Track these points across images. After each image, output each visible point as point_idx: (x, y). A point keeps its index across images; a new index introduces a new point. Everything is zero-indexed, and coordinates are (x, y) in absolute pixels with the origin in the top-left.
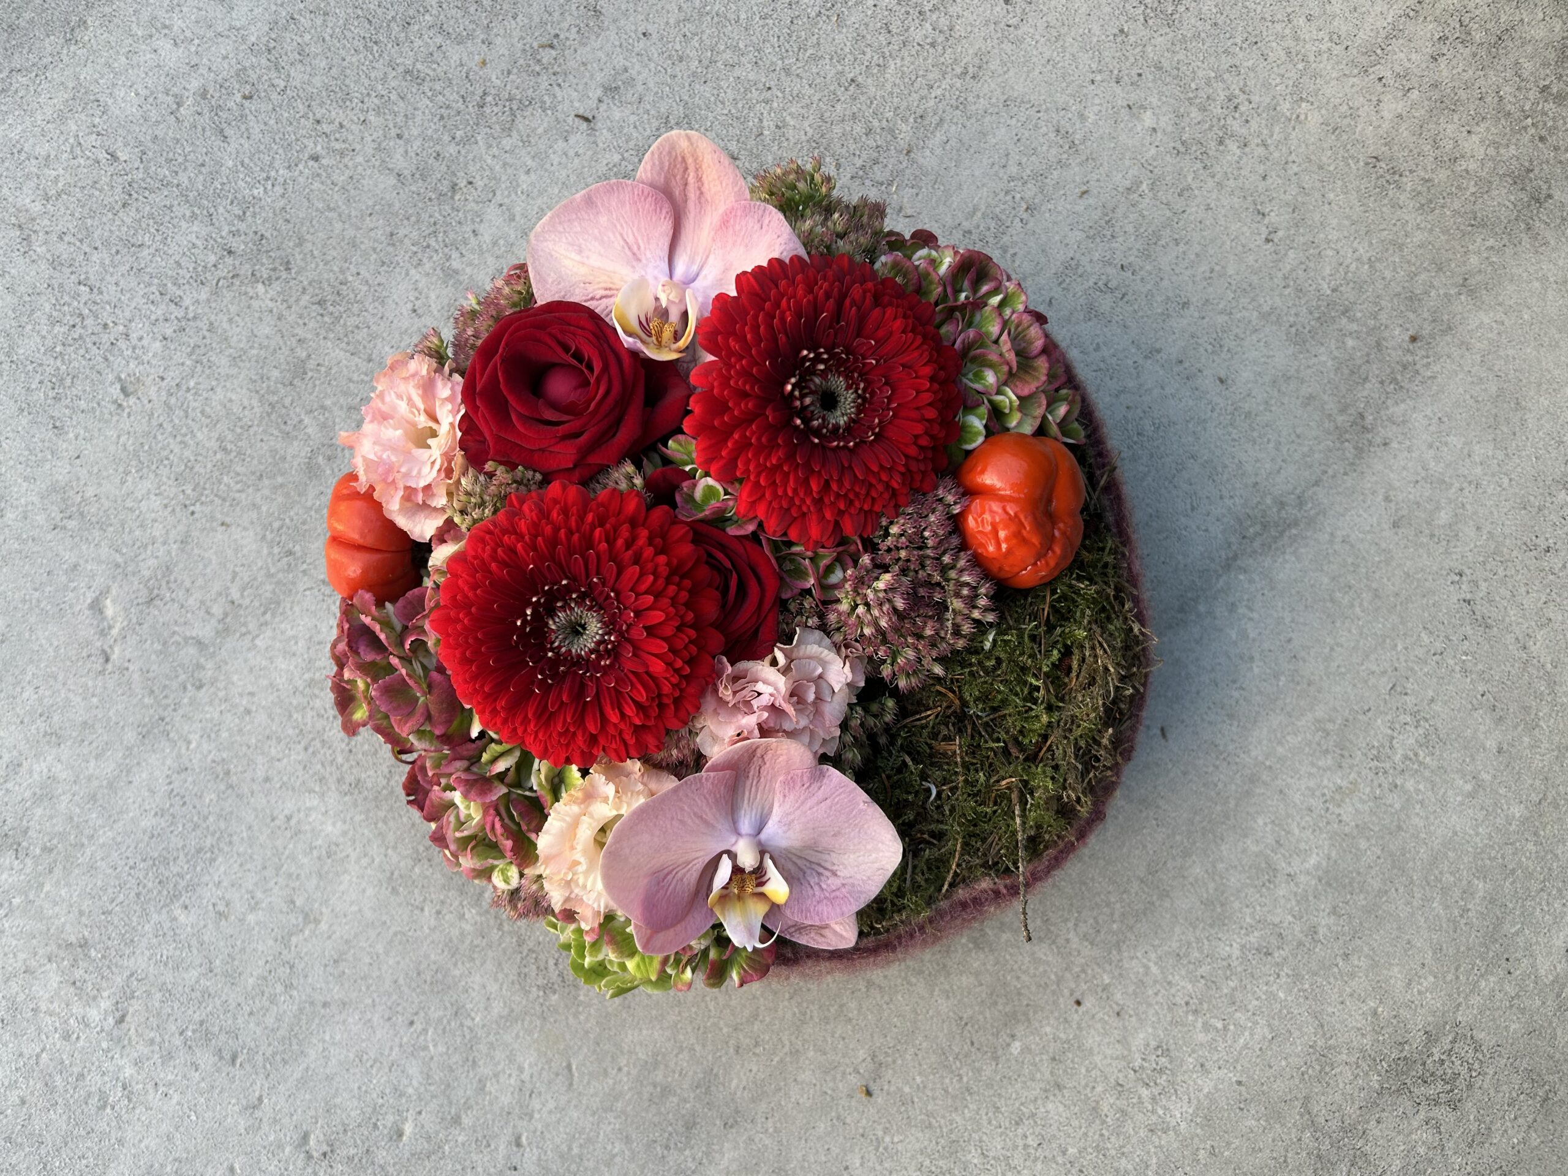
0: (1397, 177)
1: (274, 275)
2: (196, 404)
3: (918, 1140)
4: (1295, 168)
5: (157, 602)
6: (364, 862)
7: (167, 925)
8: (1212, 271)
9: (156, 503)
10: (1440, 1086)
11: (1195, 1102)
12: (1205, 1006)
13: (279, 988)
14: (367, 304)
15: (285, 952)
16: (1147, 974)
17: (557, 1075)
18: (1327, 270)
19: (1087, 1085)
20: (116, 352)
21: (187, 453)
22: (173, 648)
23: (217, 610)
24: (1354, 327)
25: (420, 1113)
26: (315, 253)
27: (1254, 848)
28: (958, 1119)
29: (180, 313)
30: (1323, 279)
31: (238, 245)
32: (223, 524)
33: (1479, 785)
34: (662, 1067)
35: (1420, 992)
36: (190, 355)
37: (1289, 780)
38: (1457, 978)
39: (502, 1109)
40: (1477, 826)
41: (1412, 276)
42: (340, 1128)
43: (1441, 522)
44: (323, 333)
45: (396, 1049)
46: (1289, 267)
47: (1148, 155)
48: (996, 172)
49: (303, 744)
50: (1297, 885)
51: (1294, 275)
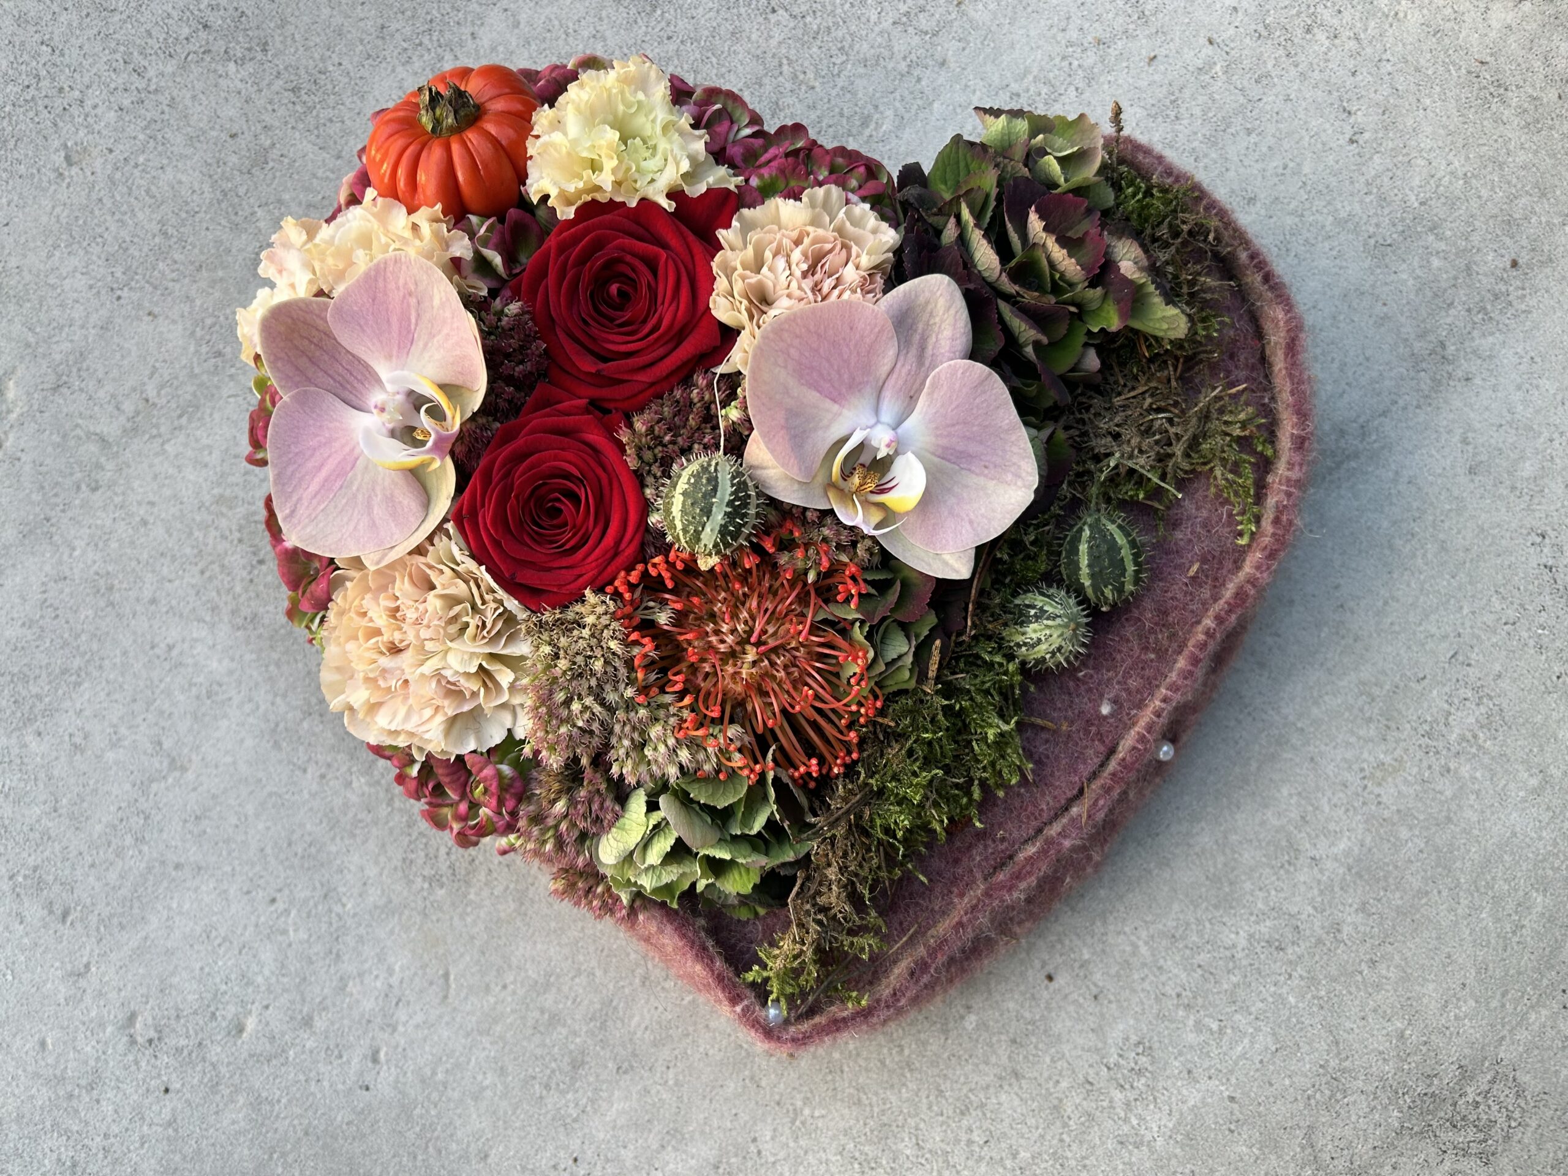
0: (1502, 91)
1: (248, 55)
2: (142, 182)
3: (842, 1117)
4: (1389, 67)
5: (64, 390)
6: (248, 708)
7: (16, 751)
8: (1285, 167)
9: (81, 282)
10: (1471, 1133)
11: (1176, 1115)
12: (1200, 1001)
13: (129, 840)
14: (344, 96)
15: (142, 800)
16: (1134, 954)
17: (431, 983)
18: (1416, 182)
19: (1050, 1078)
20: (67, 118)
21: (124, 234)
22: (72, 443)
23: (128, 407)
24: (1442, 246)
25: (267, 1007)
26: (297, 36)
27: (1275, 822)
28: (893, 1099)
29: (141, 84)
30: (1411, 189)
31: (215, 20)
32: (149, 314)
33: (1547, 780)
34: (554, 990)
35: (1456, 1017)
36: (146, 128)
37: (1323, 748)
38: (1503, 1006)
39: (363, 1015)
40: (1540, 828)
41: (1512, 199)
42: (173, 1013)
43: (1525, 474)
44: (292, 120)
45: (251, 929)
46: (1373, 173)
47: (1225, 36)
48: (1054, 37)
49: (200, 566)
50: (1321, 871)
51: (1378, 181)
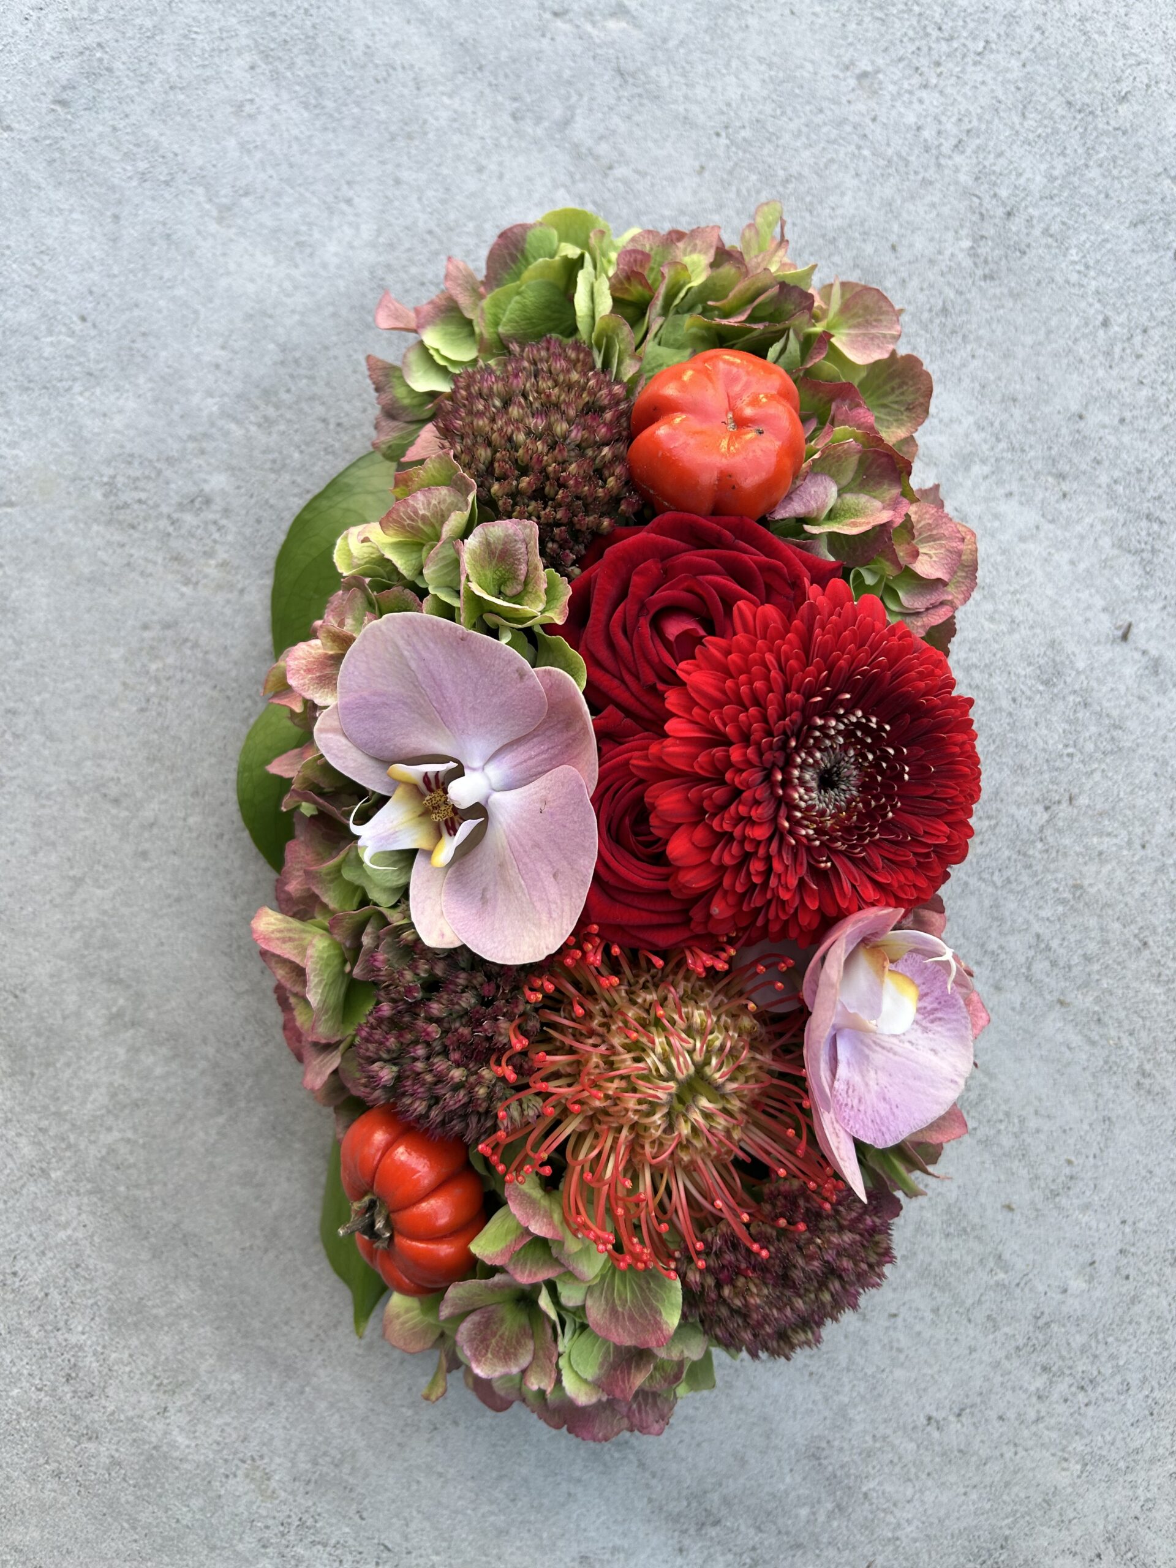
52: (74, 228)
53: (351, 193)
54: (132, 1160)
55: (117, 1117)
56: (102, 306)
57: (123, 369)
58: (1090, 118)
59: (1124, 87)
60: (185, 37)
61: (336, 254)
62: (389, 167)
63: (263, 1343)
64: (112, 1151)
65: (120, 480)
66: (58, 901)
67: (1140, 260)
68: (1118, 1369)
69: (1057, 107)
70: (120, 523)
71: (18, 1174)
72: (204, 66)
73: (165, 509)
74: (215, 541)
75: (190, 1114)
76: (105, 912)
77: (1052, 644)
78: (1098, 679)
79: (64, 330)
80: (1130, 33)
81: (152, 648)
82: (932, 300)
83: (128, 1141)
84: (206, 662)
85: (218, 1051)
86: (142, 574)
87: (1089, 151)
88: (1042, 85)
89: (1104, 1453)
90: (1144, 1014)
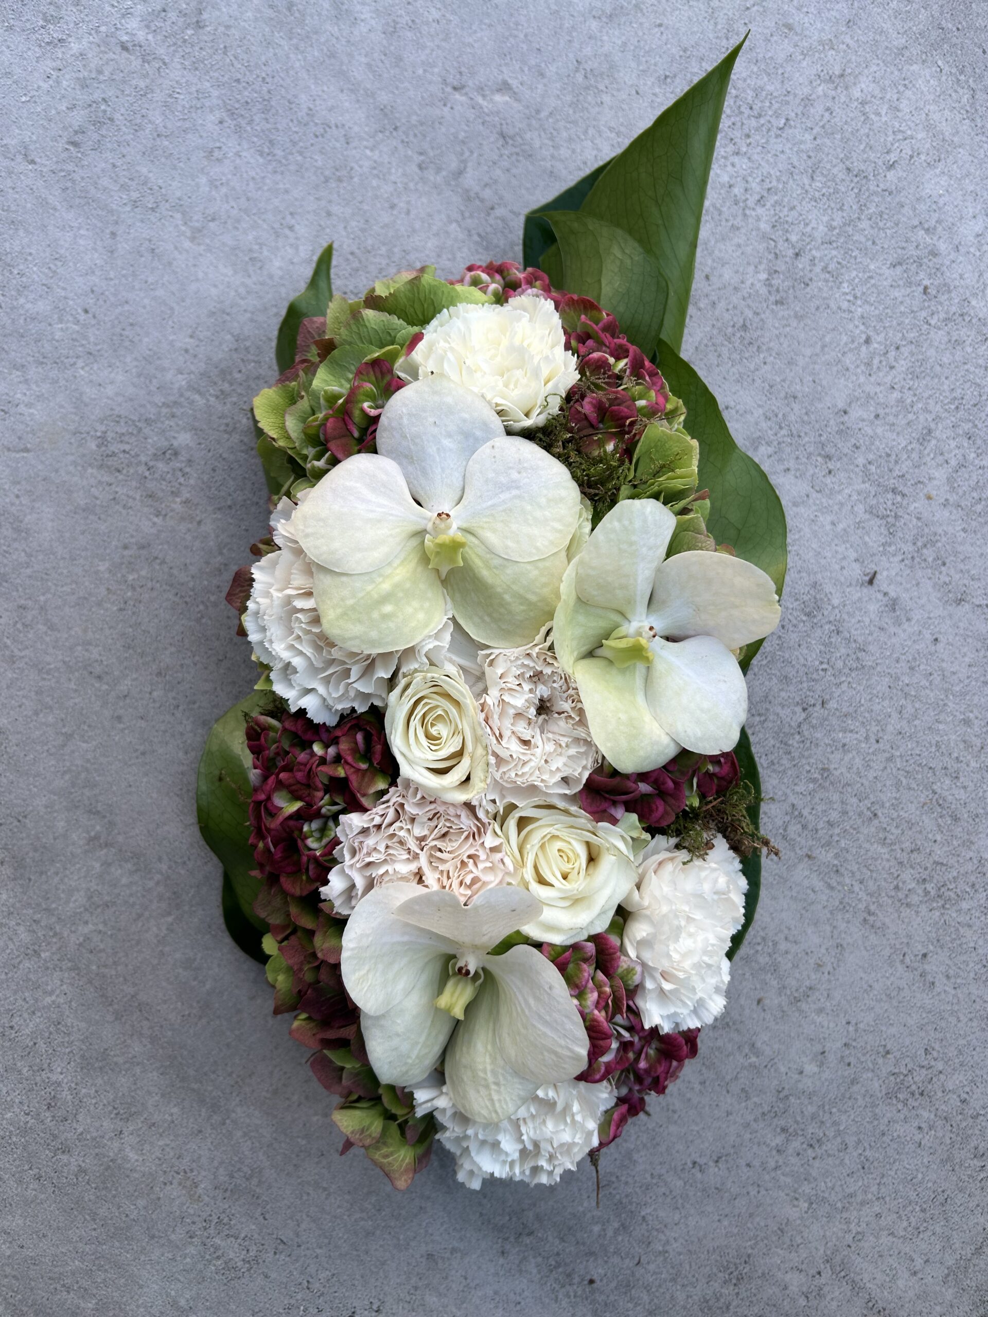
52: (82, 242)
53: (293, 222)
54: (102, 946)
55: (91, 913)
56: (101, 302)
57: (115, 351)
58: (864, 181)
59: (893, 157)
60: (170, 96)
61: (280, 268)
62: (323, 203)
63: (195, 1086)
64: (87, 939)
65: (110, 435)
66: (53, 750)
67: (896, 293)
68: (839, 1133)
69: (838, 171)
70: (109, 467)
71: (17, 953)
72: (184, 120)
73: (143, 458)
74: (180, 484)
75: (147, 914)
76: (88, 761)
77: (815, 585)
78: (848, 613)
79: (71, 319)
80: (900, 114)
81: (130, 563)
82: (735, 319)
83: (100, 932)
84: (171, 575)
85: (170, 867)
86: (124, 507)
87: (862, 207)
88: (828, 154)
89: (826, 1195)
90: (871, 868)
